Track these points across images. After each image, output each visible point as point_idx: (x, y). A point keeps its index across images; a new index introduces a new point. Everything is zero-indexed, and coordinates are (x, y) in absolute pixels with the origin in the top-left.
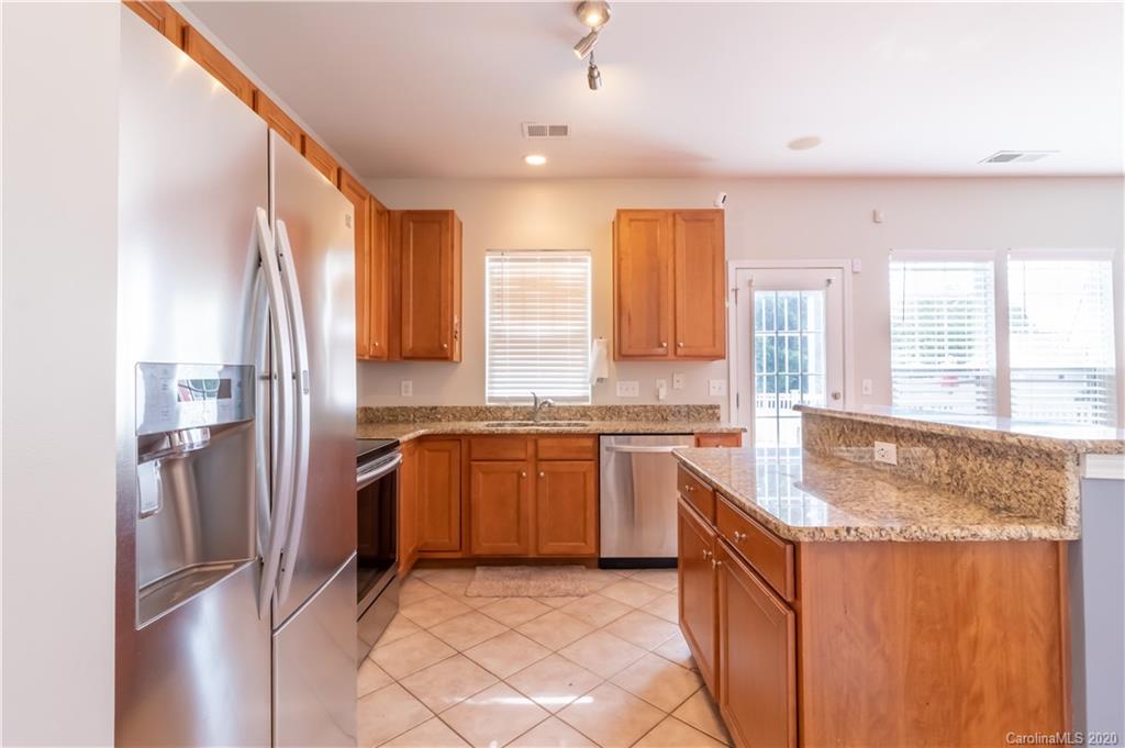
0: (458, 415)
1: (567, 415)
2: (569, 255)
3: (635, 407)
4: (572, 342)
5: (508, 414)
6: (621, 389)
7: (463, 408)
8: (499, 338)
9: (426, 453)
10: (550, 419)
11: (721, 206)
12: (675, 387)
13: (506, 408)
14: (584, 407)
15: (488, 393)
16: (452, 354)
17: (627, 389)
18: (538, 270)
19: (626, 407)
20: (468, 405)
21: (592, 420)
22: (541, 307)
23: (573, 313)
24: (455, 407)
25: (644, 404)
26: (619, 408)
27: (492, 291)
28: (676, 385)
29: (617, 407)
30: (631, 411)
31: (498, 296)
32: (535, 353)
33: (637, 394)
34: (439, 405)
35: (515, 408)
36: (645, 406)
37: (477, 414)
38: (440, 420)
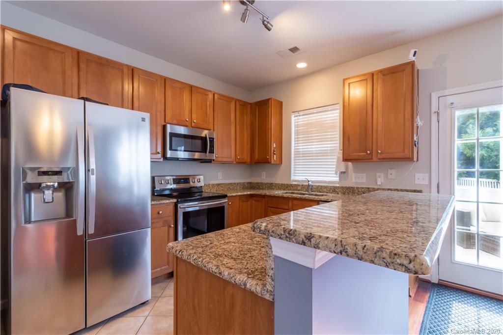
0: (280, 187)
1: (325, 190)
2: (329, 108)
3: (363, 188)
4: (330, 153)
5: (299, 188)
6: (355, 177)
7: (282, 184)
8: (297, 153)
9: (254, 202)
10: (318, 192)
11: (413, 59)
12: (389, 177)
13: (299, 185)
14: (334, 187)
15: (293, 178)
16: (271, 160)
17: (359, 178)
18: (315, 118)
19: (357, 188)
20: (283, 183)
21: (338, 194)
22: (316, 136)
23: (330, 138)
24: (279, 184)
25: (368, 187)
26: (353, 188)
27: (295, 131)
28: (389, 176)
29: (352, 187)
30: (360, 190)
31: (297, 133)
32: (313, 159)
33: (364, 181)
34: (273, 182)
35: (302, 185)
36: (369, 188)
37: (287, 187)
38: (274, 189)
